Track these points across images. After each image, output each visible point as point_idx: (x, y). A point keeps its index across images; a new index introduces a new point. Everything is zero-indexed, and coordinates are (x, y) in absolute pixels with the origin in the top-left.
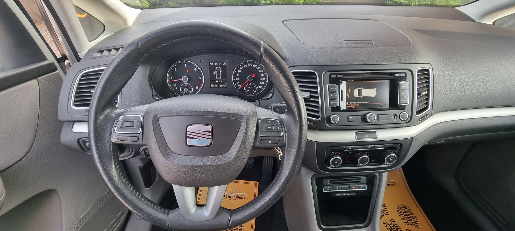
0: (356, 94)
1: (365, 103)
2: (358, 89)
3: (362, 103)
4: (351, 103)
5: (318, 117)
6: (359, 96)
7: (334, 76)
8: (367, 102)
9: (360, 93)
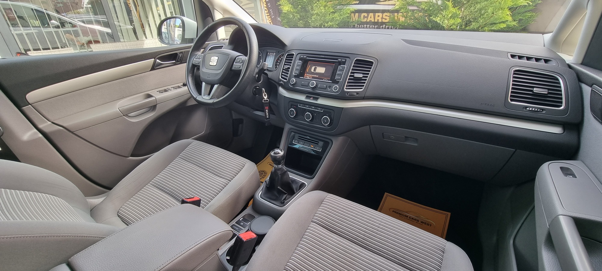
0: (312, 70)
1: (316, 76)
2: (314, 67)
3: (314, 76)
4: (308, 75)
5: (286, 79)
6: (314, 71)
7: (302, 57)
8: (317, 76)
9: (315, 69)
